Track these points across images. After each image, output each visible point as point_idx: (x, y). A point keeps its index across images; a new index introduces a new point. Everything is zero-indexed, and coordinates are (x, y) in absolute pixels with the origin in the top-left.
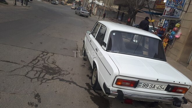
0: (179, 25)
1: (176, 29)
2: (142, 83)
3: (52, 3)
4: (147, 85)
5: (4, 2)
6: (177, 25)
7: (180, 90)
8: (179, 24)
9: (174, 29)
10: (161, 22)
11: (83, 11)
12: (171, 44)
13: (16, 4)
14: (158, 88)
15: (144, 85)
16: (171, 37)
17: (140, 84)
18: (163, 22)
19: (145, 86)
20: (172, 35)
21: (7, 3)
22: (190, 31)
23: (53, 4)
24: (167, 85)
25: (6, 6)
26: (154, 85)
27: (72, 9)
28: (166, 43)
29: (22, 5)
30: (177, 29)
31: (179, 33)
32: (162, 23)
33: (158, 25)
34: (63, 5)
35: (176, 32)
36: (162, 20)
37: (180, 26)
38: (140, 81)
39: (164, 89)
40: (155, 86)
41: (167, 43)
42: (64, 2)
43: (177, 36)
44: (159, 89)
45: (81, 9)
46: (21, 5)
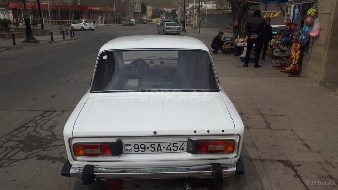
0: (314, 12)
1: (309, 20)
2: (130, 145)
3: (124, 25)
4: (143, 147)
5: (33, 41)
6: (311, 11)
7: (219, 147)
8: (314, 10)
9: (305, 21)
10: (289, 13)
11: (168, 27)
12: (307, 52)
13: (52, 39)
14: (170, 150)
15: (136, 147)
16: (304, 38)
17: (128, 148)
18: (290, 11)
19: (140, 149)
20: (304, 32)
21: (37, 42)
22: (333, 18)
23: (126, 25)
24: (186, 140)
25: (35, 46)
26: (157, 145)
27: (157, 26)
28: (296, 51)
29: (64, 38)
30: (311, 20)
31: (316, 26)
32: (290, 16)
33: (285, 21)
34: (145, 23)
35: (311, 25)
36: (289, 9)
37: (317, 13)
38: (125, 141)
39: (183, 149)
40: (159, 145)
41: (299, 51)
42: (146, 18)
43: (313, 34)
44: (172, 151)
45: (166, 23)
46: (62, 39)
